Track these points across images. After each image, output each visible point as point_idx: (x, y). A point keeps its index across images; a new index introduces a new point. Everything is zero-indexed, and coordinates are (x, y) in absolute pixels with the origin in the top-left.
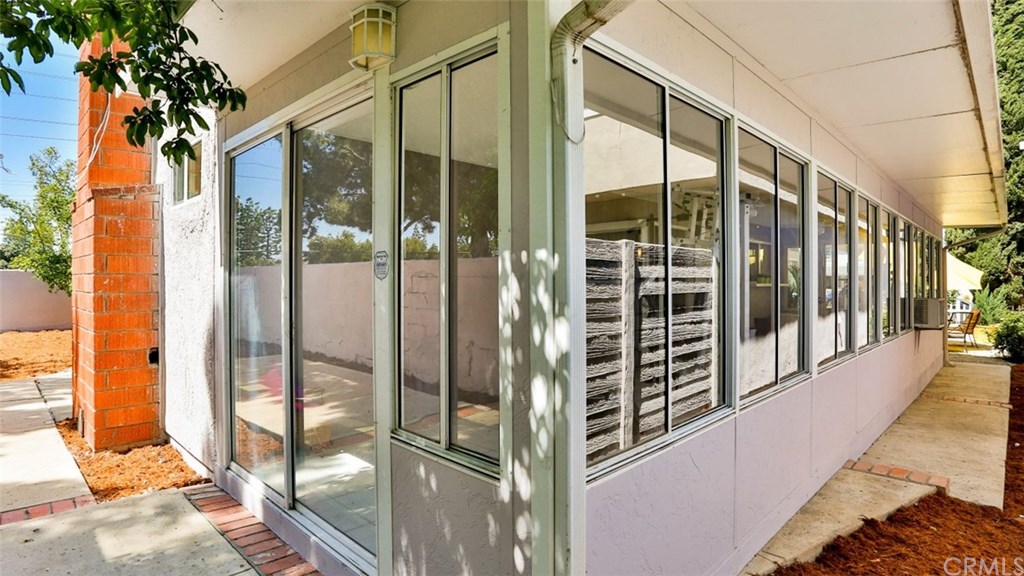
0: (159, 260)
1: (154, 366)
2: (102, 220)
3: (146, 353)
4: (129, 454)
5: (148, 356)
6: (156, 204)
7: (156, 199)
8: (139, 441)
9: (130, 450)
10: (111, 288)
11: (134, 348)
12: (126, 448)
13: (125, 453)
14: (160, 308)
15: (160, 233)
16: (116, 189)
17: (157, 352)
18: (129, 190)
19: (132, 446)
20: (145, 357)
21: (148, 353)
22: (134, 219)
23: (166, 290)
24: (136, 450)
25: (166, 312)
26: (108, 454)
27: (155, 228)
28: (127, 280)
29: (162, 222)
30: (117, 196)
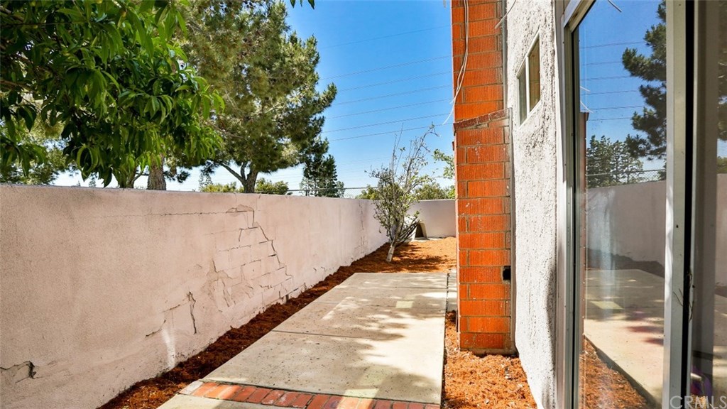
0: (511, 183)
1: (506, 282)
2: (463, 149)
3: (500, 270)
4: (485, 359)
5: (502, 273)
6: (506, 128)
7: (507, 124)
8: (494, 348)
9: (485, 355)
10: (472, 211)
11: (490, 265)
12: (483, 351)
13: (482, 356)
14: (512, 229)
15: (511, 156)
16: (472, 120)
17: (510, 270)
18: (483, 119)
19: (488, 351)
20: (500, 275)
21: (502, 270)
22: (488, 145)
23: (517, 211)
24: (490, 356)
25: (517, 232)
26: (468, 354)
27: (506, 151)
28: (483, 203)
29: (512, 145)
30: (473, 127)
